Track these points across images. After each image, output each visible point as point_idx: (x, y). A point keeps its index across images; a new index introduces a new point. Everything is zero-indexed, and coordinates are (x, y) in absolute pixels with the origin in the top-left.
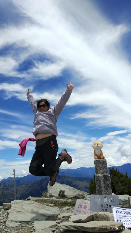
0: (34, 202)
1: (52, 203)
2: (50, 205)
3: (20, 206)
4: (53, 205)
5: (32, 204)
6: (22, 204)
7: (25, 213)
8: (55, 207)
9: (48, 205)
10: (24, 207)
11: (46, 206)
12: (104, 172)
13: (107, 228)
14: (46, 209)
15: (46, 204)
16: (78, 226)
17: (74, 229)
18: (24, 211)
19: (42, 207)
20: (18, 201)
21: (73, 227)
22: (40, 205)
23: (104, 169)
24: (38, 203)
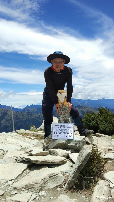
0: (18, 134)
1: (34, 136)
2: (32, 137)
3: (3, 138)
4: (34, 137)
5: (15, 136)
6: (6, 136)
7: (6, 143)
8: (35, 140)
9: (29, 138)
10: (6, 138)
11: (27, 139)
12: (65, 117)
13: (49, 162)
14: (26, 141)
15: (28, 136)
16: (28, 159)
17: (26, 160)
18: (5, 141)
19: (23, 139)
20: (5, 133)
21: (25, 158)
22: (22, 137)
23: (65, 114)
24: (21, 136)
